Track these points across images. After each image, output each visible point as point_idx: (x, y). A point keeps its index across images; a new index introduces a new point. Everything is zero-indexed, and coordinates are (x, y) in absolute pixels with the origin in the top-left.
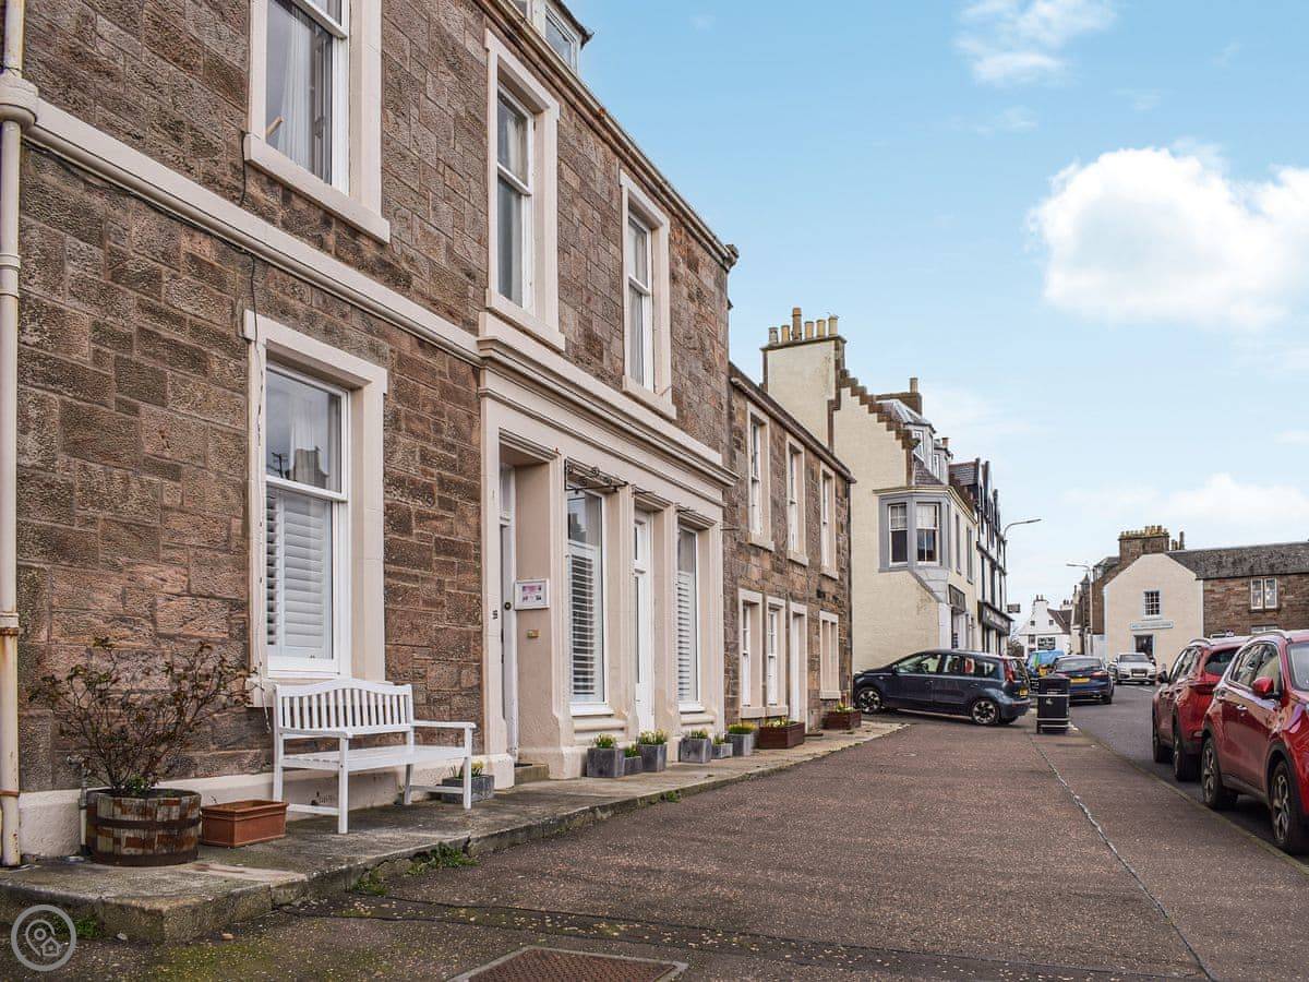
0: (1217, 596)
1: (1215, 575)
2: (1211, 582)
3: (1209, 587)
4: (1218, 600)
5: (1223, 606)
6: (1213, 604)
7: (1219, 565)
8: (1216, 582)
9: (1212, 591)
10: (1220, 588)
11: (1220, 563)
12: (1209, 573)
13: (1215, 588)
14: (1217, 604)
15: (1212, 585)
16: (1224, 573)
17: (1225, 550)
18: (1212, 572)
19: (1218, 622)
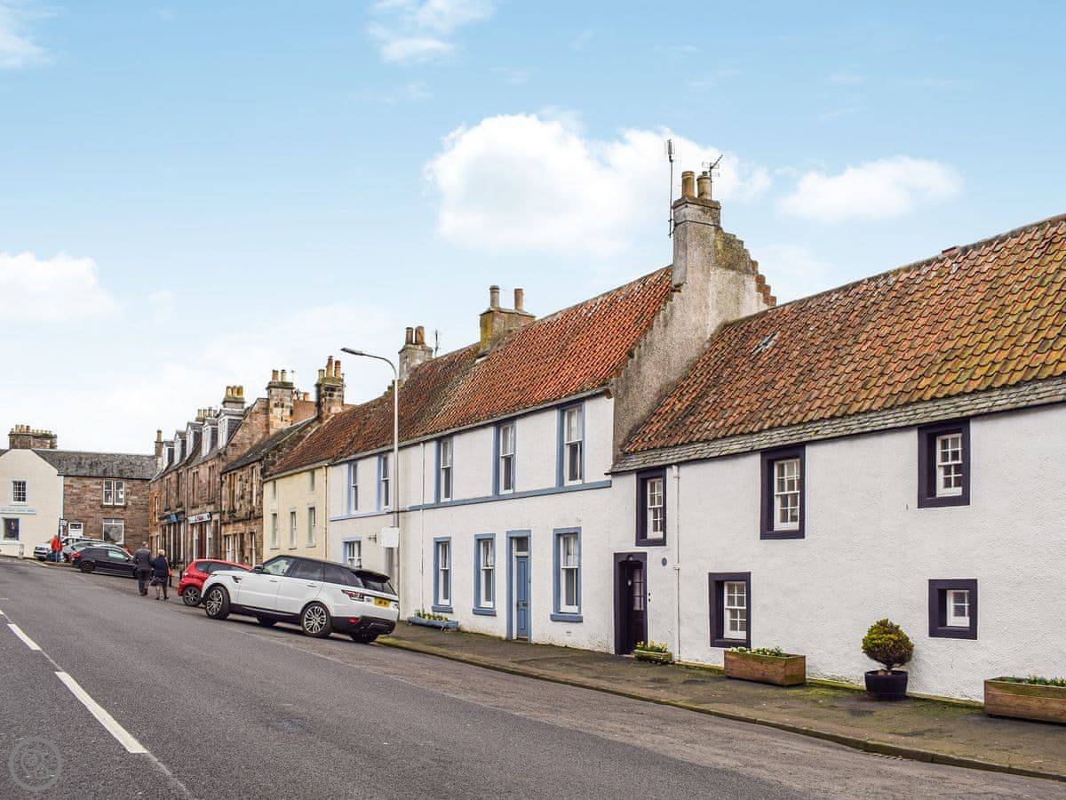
0: (74, 491)
1: (74, 474)
2: (71, 479)
3: (69, 483)
4: (76, 494)
5: (79, 500)
6: (71, 497)
7: (79, 465)
8: (75, 479)
9: (71, 486)
10: (77, 484)
11: (80, 463)
12: (69, 470)
13: (74, 484)
14: (75, 497)
15: (71, 481)
16: (82, 472)
17: (85, 454)
18: (72, 471)
19: (75, 512)
